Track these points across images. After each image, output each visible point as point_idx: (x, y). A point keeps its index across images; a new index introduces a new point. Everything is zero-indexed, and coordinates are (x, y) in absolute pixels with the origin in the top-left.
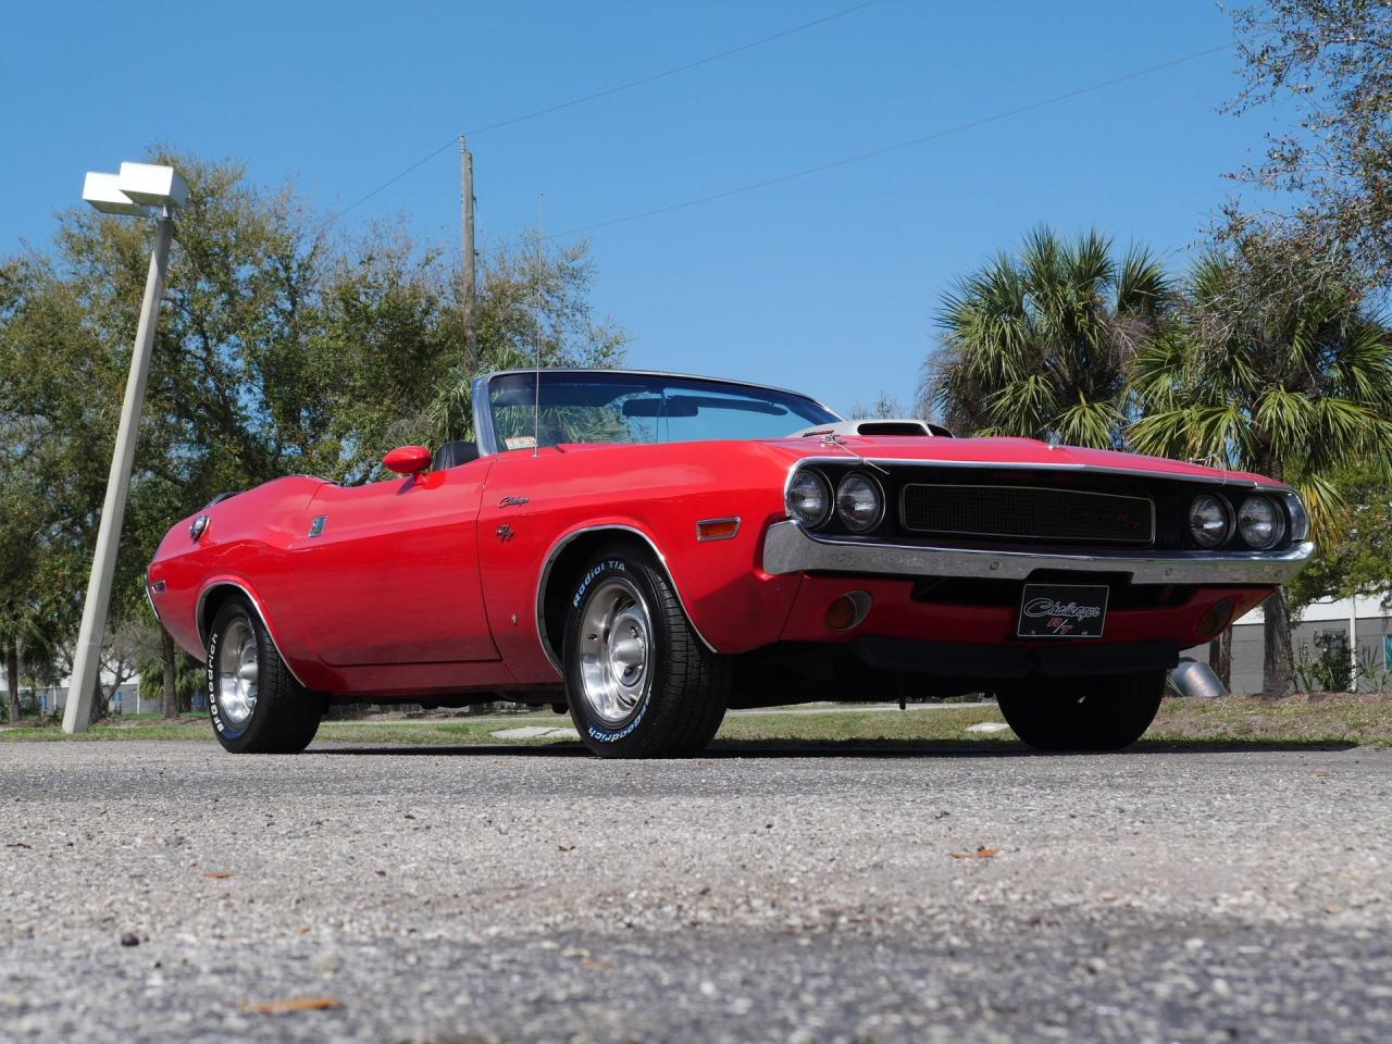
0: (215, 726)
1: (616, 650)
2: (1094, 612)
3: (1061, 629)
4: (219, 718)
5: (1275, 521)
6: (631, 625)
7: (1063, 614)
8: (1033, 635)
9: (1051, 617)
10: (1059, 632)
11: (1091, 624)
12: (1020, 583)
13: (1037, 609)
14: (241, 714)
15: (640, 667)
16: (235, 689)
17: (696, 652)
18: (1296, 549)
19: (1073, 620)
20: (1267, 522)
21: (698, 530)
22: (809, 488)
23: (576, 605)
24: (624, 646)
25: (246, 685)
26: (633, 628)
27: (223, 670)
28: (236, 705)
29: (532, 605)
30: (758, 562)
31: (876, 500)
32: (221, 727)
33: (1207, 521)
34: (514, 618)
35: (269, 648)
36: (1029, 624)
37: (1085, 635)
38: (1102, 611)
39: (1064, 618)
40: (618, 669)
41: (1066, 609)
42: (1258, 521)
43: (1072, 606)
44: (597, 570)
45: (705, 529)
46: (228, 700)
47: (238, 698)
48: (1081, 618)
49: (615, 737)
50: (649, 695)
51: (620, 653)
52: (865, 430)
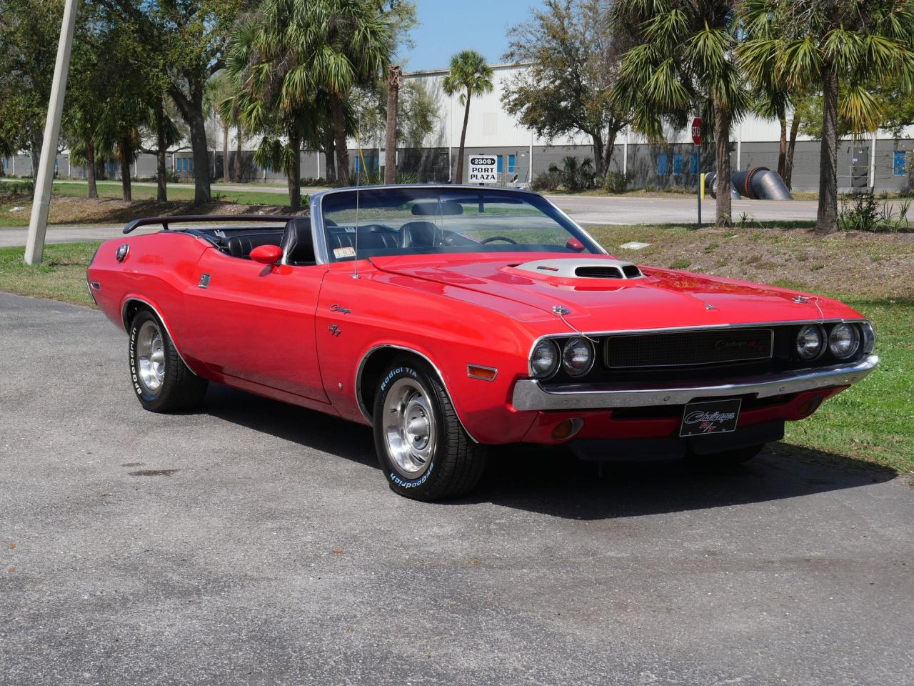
0: (136, 389)
1: (410, 426)
2: (731, 416)
3: (708, 429)
4: (139, 384)
5: (853, 338)
6: (419, 410)
7: (708, 421)
8: (690, 434)
9: (702, 422)
10: (706, 431)
11: (728, 424)
12: (682, 406)
13: (694, 419)
14: (155, 385)
15: (426, 438)
16: (149, 367)
17: (464, 439)
18: (865, 360)
19: (716, 423)
20: (848, 339)
21: (468, 370)
22: (546, 352)
23: (383, 389)
24: (415, 424)
25: (156, 365)
26: (421, 410)
27: (140, 354)
28: (151, 378)
29: (353, 384)
30: (509, 400)
31: (589, 356)
32: (140, 391)
33: (808, 341)
34: (340, 385)
35: (171, 348)
36: (688, 428)
37: (724, 431)
38: (736, 416)
39: (711, 422)
40: (411, 437)
41: (712, 416)
42: (841, 339)
43: (716, 414)
44: (398, 371)
45: (473, 370)
46: (144, 373)
47: (151, 373)
48: (722, 421)
49: (409, 485)
50: (432, 464)
51: (412, 428)
52: (580, 271)
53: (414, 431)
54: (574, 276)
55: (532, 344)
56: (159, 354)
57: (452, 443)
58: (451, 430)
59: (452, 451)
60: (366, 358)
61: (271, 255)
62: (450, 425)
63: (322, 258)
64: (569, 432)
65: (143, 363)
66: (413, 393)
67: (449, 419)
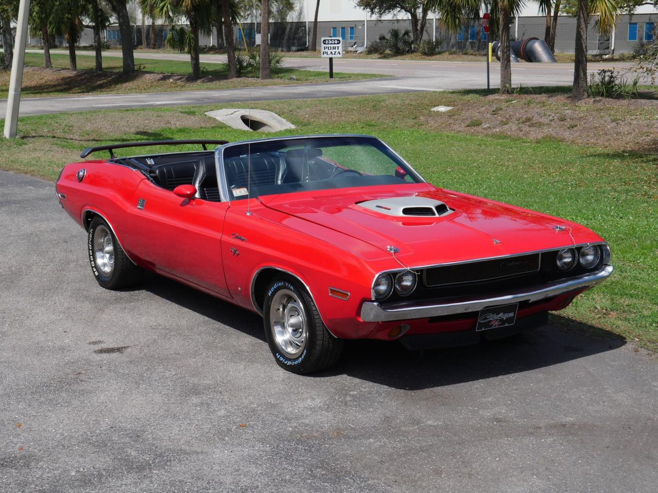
0: (94, 272)
1: (289, 322)
2: (511, 315)
3: (496, 325)
4: (96, 268)
5: (596, 255)
6: (295, 311)
7: (495, 319)
8: (483, 329)
9: (491, 320)
10: (495, 326)
11: (509, 320)
12: (478, 312)
13: (486, 319)
14: (107, 269)
15: (300, 330)
16: (103, 257)
18: (603, 270)
19: (501, 320)
20: (592, 255)
21: (329, 291)
22: (383, 281)
23: (270, 295)
24: (293, 320)
25: (108, 256)
26: (296, 311)
27: (96, 248)
28: (105, 265)
29: (248, 290)
30: (358, 313)
31: (412, 281)
32: (97, 274)
33: (565, 258)
34: (240, 289)
35: (119, 250)
36: (481, 325)
37: (506, 325)
38: (515, 314)
39: (497, 320)
40: (290, 330)
41: (498, 316)
42: (588, 255)
43: (501, 314)
44: (280, 284)
45: (333, 291)
46: (100, 261)
47: (105, 262)
48: (505, 318)
49: (289, 363)
50: (305, 351)
51: (291, 324)
52: (406, 211)
53: (292, 326)
54: (401, 214)
55: (373, 276)
56: (109, 248)
57: (319, 337)
58: (318, 328)
59: (319, 343)
60: (257, 273)
61: (189, 193)
62: (317, 325)
63: (225, 196)
64: (400, 332)
65: (99, 254)
66: (290, 299)
67: (317, 321)
